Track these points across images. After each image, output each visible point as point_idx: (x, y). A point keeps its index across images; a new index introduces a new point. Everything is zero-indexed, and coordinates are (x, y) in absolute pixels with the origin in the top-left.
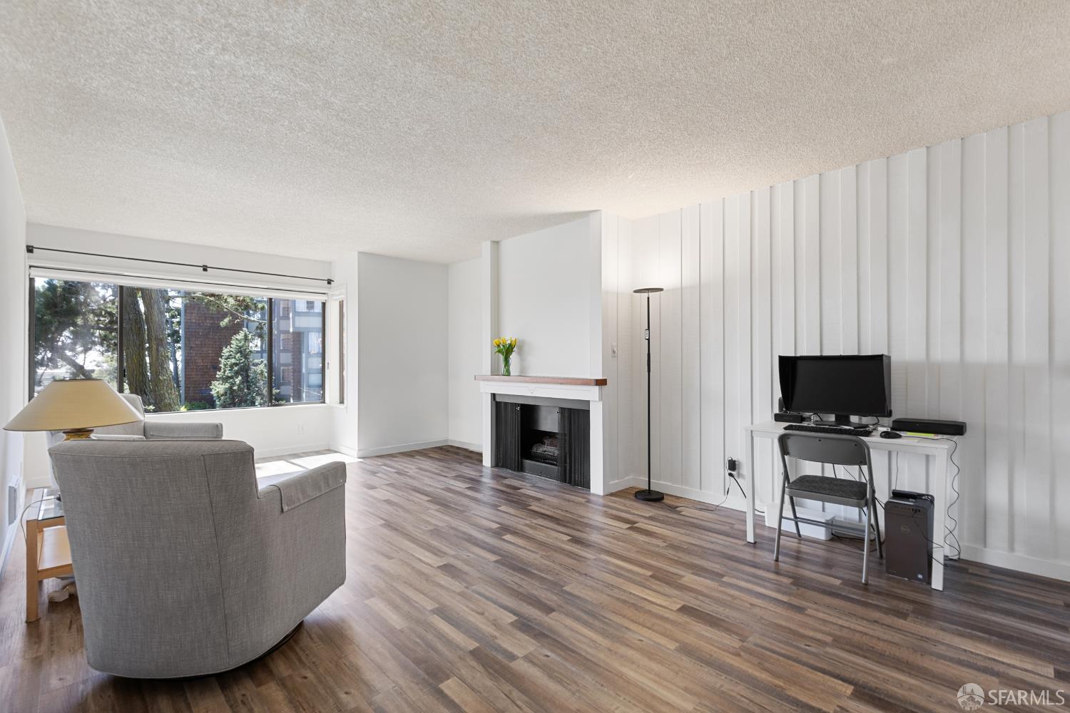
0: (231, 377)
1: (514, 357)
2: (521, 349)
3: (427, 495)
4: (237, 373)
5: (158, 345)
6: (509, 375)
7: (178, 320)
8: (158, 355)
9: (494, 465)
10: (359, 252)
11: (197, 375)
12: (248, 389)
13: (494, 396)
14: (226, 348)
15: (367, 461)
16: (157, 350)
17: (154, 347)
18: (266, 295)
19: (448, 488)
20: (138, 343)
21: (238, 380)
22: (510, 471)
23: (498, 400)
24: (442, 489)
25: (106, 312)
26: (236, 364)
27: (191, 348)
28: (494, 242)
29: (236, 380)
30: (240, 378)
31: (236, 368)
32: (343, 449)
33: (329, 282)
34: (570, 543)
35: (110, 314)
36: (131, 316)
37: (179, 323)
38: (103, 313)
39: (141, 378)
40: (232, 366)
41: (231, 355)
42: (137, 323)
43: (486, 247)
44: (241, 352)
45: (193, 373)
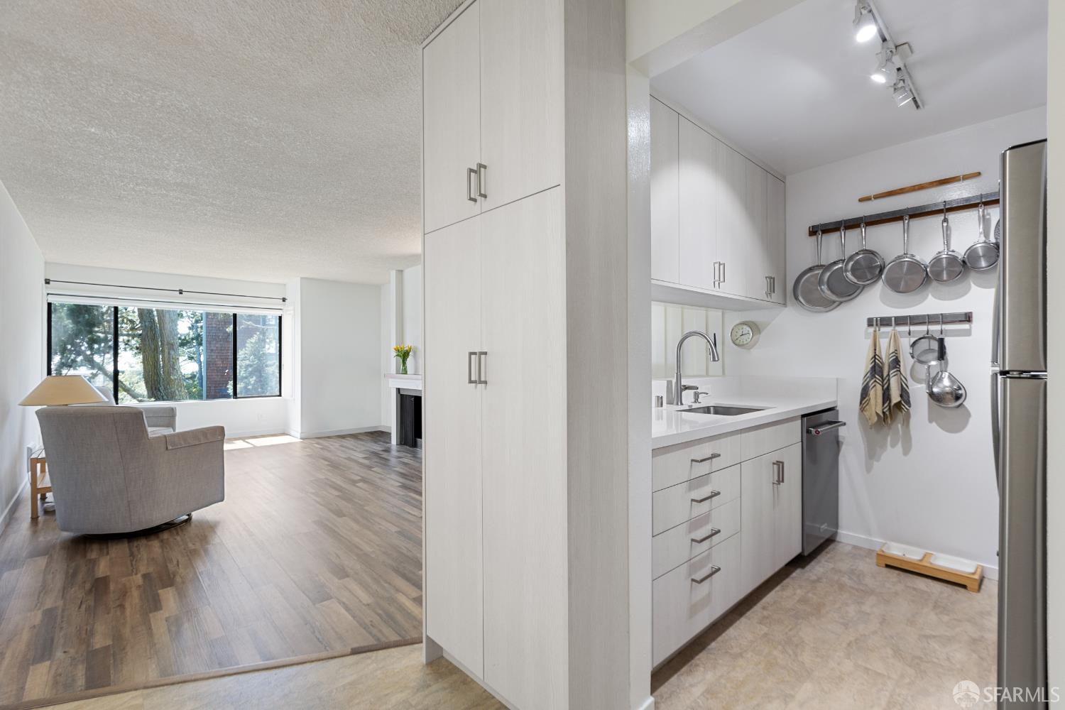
0: (246, 378)
1: (410, 360)
2: (415, 353)
3: (326, 460)
4: (251, 374)
5: (169, 349)
6: (406, 373)
7: (201, 324)
8: (169, 357)
9: (399, 443)
10: (302, 278)
11: (218, 375)
12: (262, 388)
13: (398, 390)
14: (242, 350)
15: (305, 441)
16: (169, 353)
17: (166, 350)
18: (231, 311)
19: (349, 458)
20: (153, 347)
21: (252, 380)
22: (408, 447)
23: (402, 393)
24: (345, 458)
25: (128, 320)
26: (251, 366)
27: (212, 350)
28: (399, 271)
29: (251, 380)
30: (254, 378)
31: (250, 369)
32: (292, 433)
33: (284, 300)
34: (401, 489)
35: (132, 322)
36: (147, 324)
37: (202, 327)
38: (125, 321)
39: (155, 378)
40: (248, 366)
41: (246, 357)
42: (151, 330)
43: (393, 274)
44: (255, 355)
45: (213, 374)
